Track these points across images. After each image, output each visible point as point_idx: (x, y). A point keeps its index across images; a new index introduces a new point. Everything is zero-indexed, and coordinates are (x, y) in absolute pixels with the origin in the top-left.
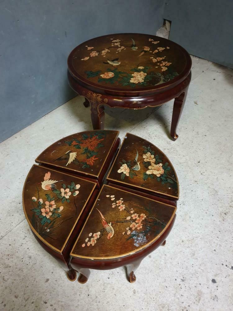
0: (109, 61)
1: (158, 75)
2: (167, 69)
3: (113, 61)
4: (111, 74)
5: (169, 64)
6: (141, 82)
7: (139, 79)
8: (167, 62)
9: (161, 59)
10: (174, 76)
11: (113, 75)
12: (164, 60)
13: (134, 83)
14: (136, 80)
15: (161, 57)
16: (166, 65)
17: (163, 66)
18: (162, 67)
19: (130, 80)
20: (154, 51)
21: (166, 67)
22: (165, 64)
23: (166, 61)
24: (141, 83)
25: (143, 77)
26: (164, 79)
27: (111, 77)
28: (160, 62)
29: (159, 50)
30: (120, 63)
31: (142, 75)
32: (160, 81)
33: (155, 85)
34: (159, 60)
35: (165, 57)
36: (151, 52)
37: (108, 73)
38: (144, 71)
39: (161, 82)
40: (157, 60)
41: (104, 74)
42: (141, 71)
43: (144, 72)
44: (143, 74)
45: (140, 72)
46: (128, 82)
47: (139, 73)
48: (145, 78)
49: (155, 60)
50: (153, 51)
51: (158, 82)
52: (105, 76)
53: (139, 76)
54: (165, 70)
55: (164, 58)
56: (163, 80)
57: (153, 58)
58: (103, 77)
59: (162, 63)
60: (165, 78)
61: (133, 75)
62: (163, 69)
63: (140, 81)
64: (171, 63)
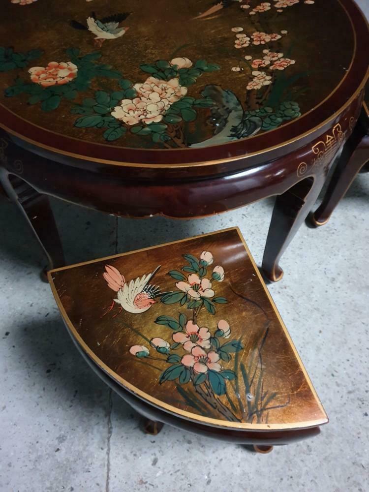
0: (90, 21)
1: (224, 101)
2: (267, 83)
3: (105, 21)
4: (70, 69)
5: (282, 62)
6: (148, 123)
7: (151, 108)
8: (280, 55)
9: (268, 38)
10: (280, 120)
11: (70, 75)
12: (274, 47)
13: (121, 123)
14: (137, 109)
15: (269, 32)
16: (271, 68)
17: (260, 69)
18: (255, 73)
19: (117, 108)
20: (255, 7)
21: (270, 73)
22: (272, 63)
23: (278, 52)
24: (147, 129)
25: (166, 104)
26: (236, 123)
27: (60, 81)
28: (256, 51)
29: (276, 6)
30: (122, 33)
31: (170, 91)
32: (220, 129)
33: (194, 146)
34: (256, 43)
35: (284, 32)
36: (246, 7)
37: (63, 64)
38: (184, 76)
39: (222, 138)
40: (252, 40)
41: (45, 65)
42: (173, 77)
43: (183, 83)
44: (174, 89)
45: (166, 79)
46: (103, 115)
47: (163, 84)
48: (172, 107)
49: (242, 41)
50: (253, 6)
51: (213, 133)
52: (43, 76)
53: (155, 97)
54: (259, 87)
55: (279, 37)
56: (234, 129)
57: (241, 29)
58: (32, 77)
59: (262, 56)
60: (243, 122)
61: (137, 87)
62: (255, 80)
63: (148, 116)
64: (293, 62)
